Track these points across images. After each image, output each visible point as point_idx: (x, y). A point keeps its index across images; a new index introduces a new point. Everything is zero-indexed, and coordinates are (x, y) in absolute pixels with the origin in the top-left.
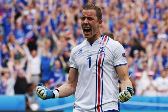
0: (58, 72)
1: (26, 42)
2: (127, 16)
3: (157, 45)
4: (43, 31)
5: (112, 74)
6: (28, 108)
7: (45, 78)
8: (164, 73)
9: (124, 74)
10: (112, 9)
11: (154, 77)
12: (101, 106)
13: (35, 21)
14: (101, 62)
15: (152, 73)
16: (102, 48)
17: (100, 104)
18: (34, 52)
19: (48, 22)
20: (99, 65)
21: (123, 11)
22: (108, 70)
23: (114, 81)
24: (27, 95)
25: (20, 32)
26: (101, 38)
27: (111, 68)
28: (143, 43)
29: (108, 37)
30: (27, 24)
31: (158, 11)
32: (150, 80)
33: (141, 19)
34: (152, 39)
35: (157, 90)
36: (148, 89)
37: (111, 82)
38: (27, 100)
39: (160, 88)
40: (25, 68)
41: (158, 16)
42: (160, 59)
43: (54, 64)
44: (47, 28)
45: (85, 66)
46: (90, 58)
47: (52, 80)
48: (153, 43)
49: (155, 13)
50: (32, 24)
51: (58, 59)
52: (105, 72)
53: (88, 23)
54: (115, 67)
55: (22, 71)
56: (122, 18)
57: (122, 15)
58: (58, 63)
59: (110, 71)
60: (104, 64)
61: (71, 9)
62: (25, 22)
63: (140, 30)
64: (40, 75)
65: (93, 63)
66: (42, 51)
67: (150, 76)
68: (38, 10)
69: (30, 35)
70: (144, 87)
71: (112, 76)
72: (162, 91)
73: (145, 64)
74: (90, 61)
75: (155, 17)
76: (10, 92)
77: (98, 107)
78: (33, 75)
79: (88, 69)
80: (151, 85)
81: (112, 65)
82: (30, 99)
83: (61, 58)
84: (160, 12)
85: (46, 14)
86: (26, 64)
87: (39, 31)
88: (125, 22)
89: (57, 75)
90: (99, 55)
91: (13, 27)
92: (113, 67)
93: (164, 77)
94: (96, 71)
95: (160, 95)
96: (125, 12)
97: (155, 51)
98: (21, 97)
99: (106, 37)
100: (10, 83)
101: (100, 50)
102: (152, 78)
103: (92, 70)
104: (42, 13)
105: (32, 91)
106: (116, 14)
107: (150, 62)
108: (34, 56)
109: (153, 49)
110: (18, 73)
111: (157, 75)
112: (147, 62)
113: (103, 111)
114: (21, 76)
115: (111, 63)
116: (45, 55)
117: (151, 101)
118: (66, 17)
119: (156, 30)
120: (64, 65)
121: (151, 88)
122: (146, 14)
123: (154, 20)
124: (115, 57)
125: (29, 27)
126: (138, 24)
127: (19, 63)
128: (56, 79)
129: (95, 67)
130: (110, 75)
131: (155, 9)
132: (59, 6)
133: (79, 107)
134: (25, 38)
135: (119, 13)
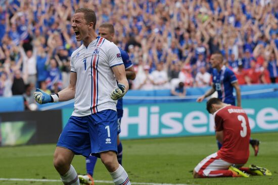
0: (54, 72)
1: (22, 42)
2: (120, 11)
3: (151, 39)
4: (38, 31)
5: (109, 75)
6: (27, 108)
7: (41, 78)
8: (159, 66)
9: (120, 74)
10: (105, 6)
11: (150, 71)
12: (96, 106)
13: (29, 22)
14: (96, 64)
15: (147, 67)
16: (96, 50)
17: (96, 105)
18: (29, 52)
19: (41, 22)
20: (94, 67)
21: (115, 7)
22: (103, 71)
23: (111, 81)
24: (25, 95)
25: (15, 34)
26: (96, 40)
27: (107, 69)
28: (137, 38)
29: (104, 39)
30: (22, 26)
31: (150, 5)
32: (146, 74)
33: (134, 14)
34: (146, 34)
35: (153, 83)
36: (145, 83)
37: (107, 83)
38: (25, 100)
39: (156, 82)
40: (21, 69)
41: (150, 10)
42: (155, 52)
43: (50, 63)
44: (41, 28)
45: (81, 69)
46: (85, 61)
47: (48, 79)
48: (147, 38)
49: (148, 7)
50: (27, 25)
51: (53, 58)
52: (100, 73)
53: (75, 26)
54: (111, 68)
55: (18, 72)
56: (115, 14)
57: (114, 11)
58: (53, 62)
59: (106, 72)
60: (98, 66)
61: (63, 9)
62: (19, 23)
63: (133, 24)
64: (37, 75)
65: (88, 65)
66: (38, 50)
67: (145, 70)
68: (32, 11)
69: (24, 36)
70: (142, 82)
71: (108, 77)
72: (158, 85)
73: (140, 58)
74: (85, 64)
75: (148, 11)
76: (8, 93)
77: (94, 107)
78: (30, 76)
79: (84, 72)
80: (148, 79)
81: (107, 66)
82: (28, 99)
83: (57, 57)
84: (152, 6)
85: (39, 14)
86: (22, 65)
87: (34, 31)
88: (118, 17)
89: (53, 74)
90: (94, 57)
91: (7, 29)
92: (108, 68)
93: (159, 70)
94: (92, 73)
95: (156, 88)
96: (118, 8)
97: (149, 45)
98: (19, 98)
99: (102, 39)
100: (8, 84)
101: (94, 52)
102: (148, 72)
103: (87, 72)
104: (35, 13)
105: (29, 91)
106: (108, 10)
107: (145, 56)
108: (29, 57)
109: (147, 43)
110: (15, 74)
111: (153, 69)
112: (142, 56)
113: (99, 111)
114: (18, 77)
115: (107, 65)
116: (40, 54)
117: (148, 94)
118: (59, 16)
119: (149, 24)
120: (60, 63)
121: (148, 82)
122: (139, 9)
123: (148, 15)
124: (109, 58)
125: (24, 28)
126: (131, 19)
127: (16, 64)
128: (52, 78)
129: (90, 69)
130: (106, 76)
131: (147, 4)
132: (51, 6)
133: (77, 109)
134: (20, 39)
135: (112, 9)
